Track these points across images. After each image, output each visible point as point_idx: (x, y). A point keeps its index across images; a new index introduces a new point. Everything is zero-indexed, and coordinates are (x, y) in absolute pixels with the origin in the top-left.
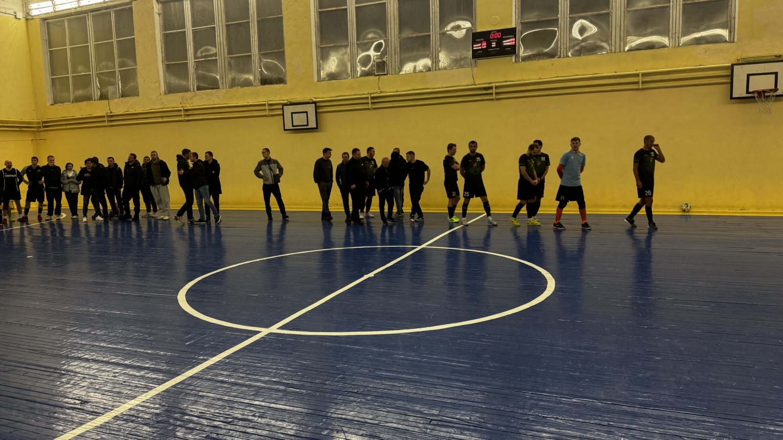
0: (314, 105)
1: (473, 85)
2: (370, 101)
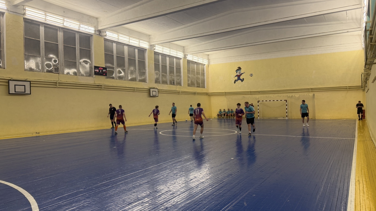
0: (29, 82)
1: (94, 84)
2: (58, 84)
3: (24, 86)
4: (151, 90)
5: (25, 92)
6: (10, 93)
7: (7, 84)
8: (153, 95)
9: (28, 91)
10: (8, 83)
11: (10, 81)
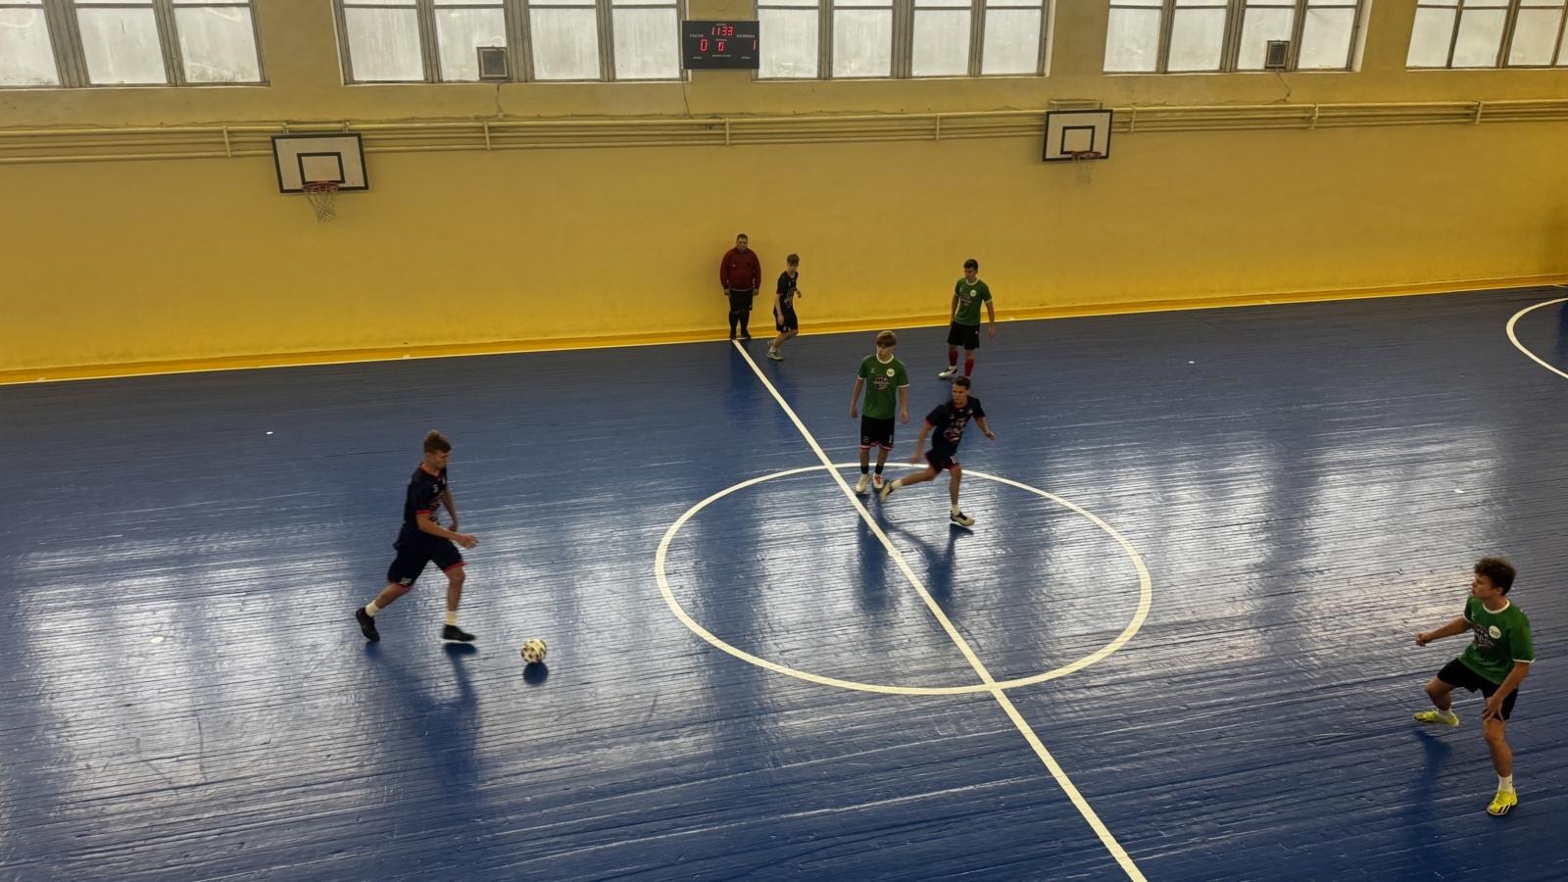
0: (356, 138)
1: (686, 117)
2: (487, 135)
3: (336, 157)
4: (1056, 123)
5: (343, 181)
6: (285, 188)
8: (1062, 152)
9: (354, 178)
11: (277, 141)
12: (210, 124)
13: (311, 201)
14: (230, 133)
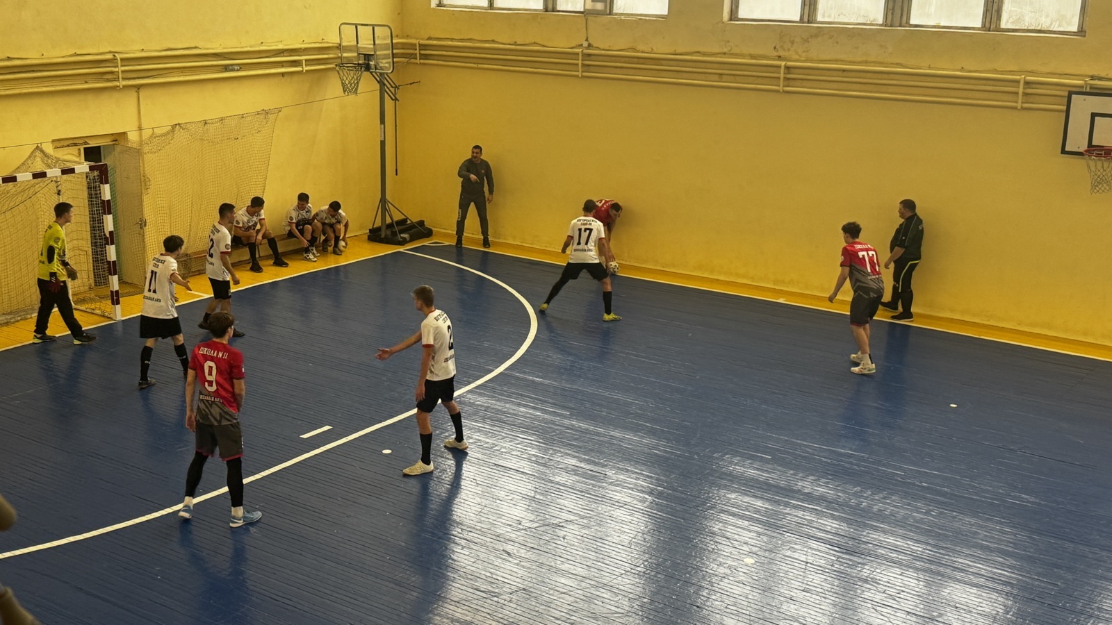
6: (1067, 149)
7: (1064, 108)
10: (1066, 103)
11: (1074, 96)
12: (1011, 72)
13: (1089, 167)
14: (1027, 83)
